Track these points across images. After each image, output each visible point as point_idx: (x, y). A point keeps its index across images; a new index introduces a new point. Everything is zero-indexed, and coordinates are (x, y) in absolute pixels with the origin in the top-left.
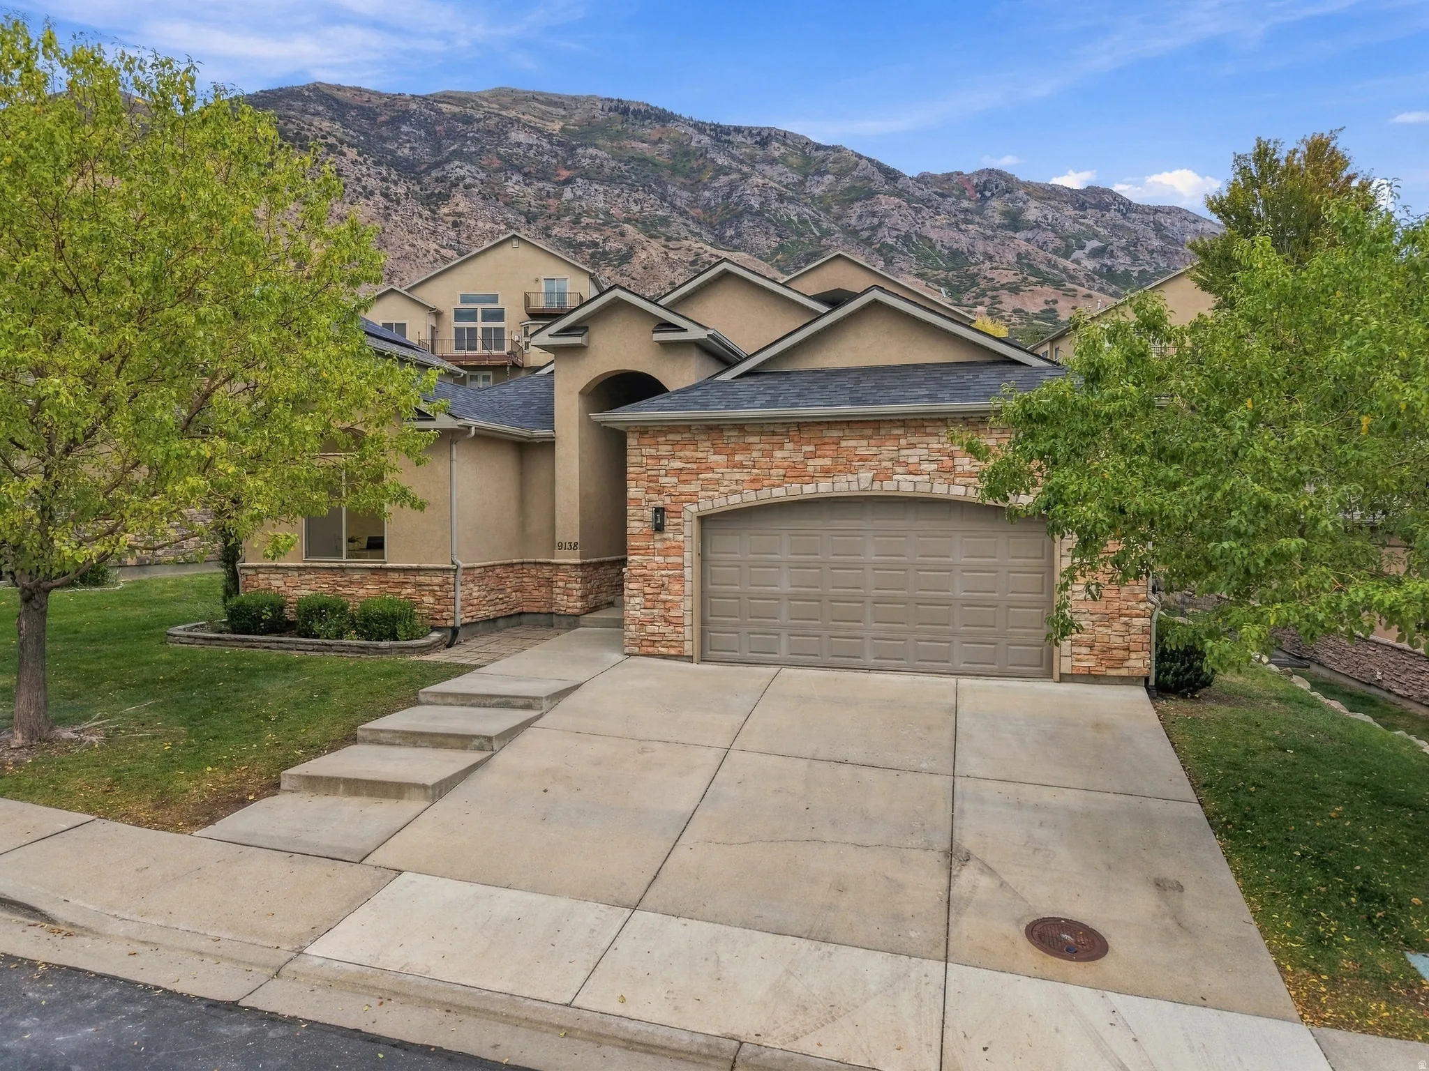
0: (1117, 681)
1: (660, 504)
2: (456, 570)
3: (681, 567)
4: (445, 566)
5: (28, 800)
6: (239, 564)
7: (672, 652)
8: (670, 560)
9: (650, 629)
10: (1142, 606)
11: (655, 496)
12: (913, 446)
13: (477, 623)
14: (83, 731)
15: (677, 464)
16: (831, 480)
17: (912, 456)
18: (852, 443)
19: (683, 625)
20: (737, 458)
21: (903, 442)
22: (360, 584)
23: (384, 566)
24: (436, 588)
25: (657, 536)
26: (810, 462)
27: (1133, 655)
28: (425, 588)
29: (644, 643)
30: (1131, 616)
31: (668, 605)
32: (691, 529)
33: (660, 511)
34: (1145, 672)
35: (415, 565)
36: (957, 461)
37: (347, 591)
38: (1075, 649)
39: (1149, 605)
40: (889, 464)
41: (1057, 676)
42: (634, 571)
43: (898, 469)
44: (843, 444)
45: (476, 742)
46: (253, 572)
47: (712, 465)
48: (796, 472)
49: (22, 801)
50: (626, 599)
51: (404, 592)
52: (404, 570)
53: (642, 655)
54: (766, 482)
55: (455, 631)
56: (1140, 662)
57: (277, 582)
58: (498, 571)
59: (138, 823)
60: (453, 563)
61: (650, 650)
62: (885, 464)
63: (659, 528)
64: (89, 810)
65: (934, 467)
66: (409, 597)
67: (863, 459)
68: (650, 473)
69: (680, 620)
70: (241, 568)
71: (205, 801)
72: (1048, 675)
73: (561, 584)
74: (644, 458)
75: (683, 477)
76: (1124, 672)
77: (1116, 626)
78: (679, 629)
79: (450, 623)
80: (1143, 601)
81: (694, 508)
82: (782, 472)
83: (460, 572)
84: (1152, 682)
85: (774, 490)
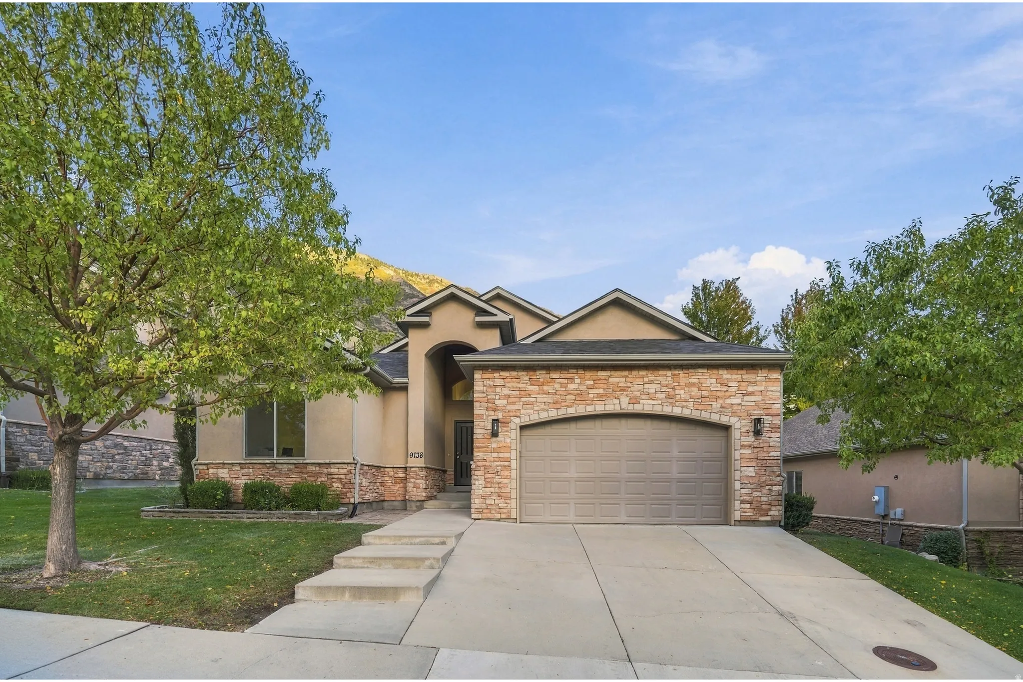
0: (764, 523)
1: (495, 418)
2: (356, 464)
3: (509, 460)
4: (349, 461)
5: (77, 614)
6: (194, 462)
7: (503, 516)
8: (501, 455)
9: (488, 502)
10: (779, 478)
11: (492, 413)
12: (651, 382)
13: (364, 503)
14: (107, 565)
15: (506, 391)
16: (603, 402)
17: (652, 388)
18: (617, 380)
19: (510, 498)
20: (545, 388)
21: (646, 379)
22: (287, 475)
23: (305, 462)
24: (343, 477)
25: (494, 439)
26: (591, 391)
27: (773, 508)
28: (334, 476)
29: (485, 511)
30: (772, 485)
31: (501, 485)
32: (514, 434)
33: (495, 421)
34: (779, 519)
35: (327, 461)
36: (677, 392)
37: (277, 480)
38: (742, 506)
39: (782, 479)
40: (638, 394)
41: (733, 523)
42: (478, 463)
43: (643, 397)
44: (611, 380)
45: (427, 563)
46: (205, 467)
47: (530, 393)
48: (580, 396)
49: (72, 614)
50: (473, 482)
51: (319, 480)
52: (319, 464)
53: (483, 519)
54: (563, 404)
55: (355, 506)
56: (777, 512)
57: (223, 474)
58: (374, 470)
59: (191, 626)
60: (354, 459)
61: (489, 515)
62: (635, 393)
63: (495, 434)
64: (140, 619)
65: (663, 395)
66: (322, 483)
67: (623, 389)
68: (489, 397)
69: (509, 495)
70: (195, 465)
71: (240, 608)
72: (727, 523)
73: (413, 480)
74: (485, 388)
75: (511, 400)
76: (768, 518)
77: (765, 491)
78: (508, 501)
79: (352, 501)
80: (778, 476)
81: (517, 420)
82: (573, 397)
83: (358, 466)
84: (782, 524)
85: (568, 409)
